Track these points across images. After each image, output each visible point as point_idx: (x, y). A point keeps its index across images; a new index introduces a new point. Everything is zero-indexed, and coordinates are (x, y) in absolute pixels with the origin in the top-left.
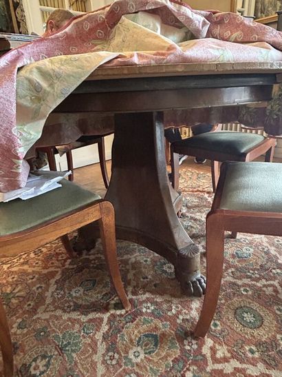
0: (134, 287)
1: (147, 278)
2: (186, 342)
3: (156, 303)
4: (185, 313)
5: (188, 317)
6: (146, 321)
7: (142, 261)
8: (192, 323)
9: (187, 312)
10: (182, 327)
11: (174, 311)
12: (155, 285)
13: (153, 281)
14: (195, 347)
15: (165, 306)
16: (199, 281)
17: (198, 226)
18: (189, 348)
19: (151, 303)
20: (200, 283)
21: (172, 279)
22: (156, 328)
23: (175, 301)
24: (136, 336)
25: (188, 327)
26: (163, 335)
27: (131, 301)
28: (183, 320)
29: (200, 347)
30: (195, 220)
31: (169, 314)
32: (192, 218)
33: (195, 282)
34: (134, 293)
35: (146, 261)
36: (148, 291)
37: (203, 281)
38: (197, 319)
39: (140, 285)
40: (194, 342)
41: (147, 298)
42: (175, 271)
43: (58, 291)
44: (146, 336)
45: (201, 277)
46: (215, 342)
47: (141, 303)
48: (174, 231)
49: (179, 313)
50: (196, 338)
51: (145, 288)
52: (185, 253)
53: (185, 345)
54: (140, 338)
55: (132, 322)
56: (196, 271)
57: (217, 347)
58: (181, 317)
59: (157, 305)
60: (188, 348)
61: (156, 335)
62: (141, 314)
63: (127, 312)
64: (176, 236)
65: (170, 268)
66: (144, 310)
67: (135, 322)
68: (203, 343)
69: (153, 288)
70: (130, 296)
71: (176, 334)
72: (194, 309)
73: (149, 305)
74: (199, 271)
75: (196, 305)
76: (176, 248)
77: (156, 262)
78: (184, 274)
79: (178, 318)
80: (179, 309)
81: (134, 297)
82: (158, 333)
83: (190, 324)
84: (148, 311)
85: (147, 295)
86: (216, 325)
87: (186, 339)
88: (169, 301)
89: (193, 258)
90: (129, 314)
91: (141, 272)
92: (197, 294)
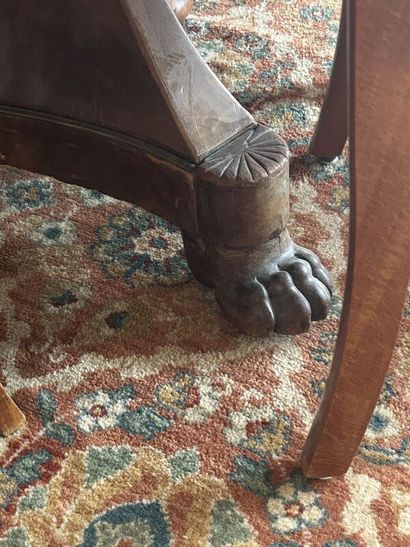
0: (25, 344)
1: (73, 300)
2: (275, 506)
3: (132, 388)
4: (253, 401)
5: (268, 414)
6: (101, 465)
7: (36, 237)
8: (288, 432)
9: (259, 396)
10: (247, 454)
11: (208, 405)
12: (114, 321)
13: (100, 308)
14: (314, 515)
15: (168, 392)
16: (293, 269)
17: (246, 61)
18: (289, 524)
19: (112, 391)
20: (299, 279)
21: (178, 286)
22: (150, 480)
23: (206, 364)
24: (73, 527)
25: (273, 448)
26: (184, 499)
27: (23, 399)
28: (250, 427)
29: (333, 511)
30: (230, 37)
31: (192, 416)
32: (213, 31)
33: (276, 277)
34: (29, 368)
35: (54, 233)
36: (90, 349)
37: (306, 268)
39: (47, 332)
40: (306, 499)
41: (91, 376)
42: (189, 252)
44: (115, 518)
45: (299, 255)
46: (385, 484)
47: (68, 399)
48: (169, 79)
49: (229, 405)
50: (308, 485)
51: (74, 341)
52: (223, 166)
53: (274, 518)
54: (91, 531)
55: (46, 478)
56: (276, 234)
57: (397, 496)
58: (239, 420)
59: (135, 394)
60: (285, 524)
61: (156, 507)
62: (78, 439)
63: (14, 446)
64: (181, 101)
65: (162, 244)
66: (86, 423)
67: (57, 478)
68: (344, 495)
69: (107, 331)
70: (15, 383)
71: (233, 485)
72: (285, 381)
73: (102, 398)
74: (286, 235)
75: (289, 361)
77: (97, 230)
78: (229, 254)
79: (229, 424)
80: (228, 392)
81: (34, 383)
82: (162, 496)
83: (279, 437)
84: (104, 423)
85: (88, 364)
86: (380, 423)
87: (275, 495)
88: (182, 371)
90: (26, 453)
91: (40, 279)
92: (292, 321)
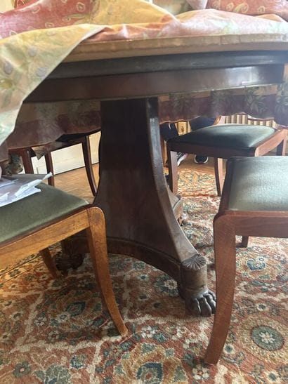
0: (131, 309)
1: (145, 297)
2: (195, 371)
3: (158, 327)
4: (192, 336)
5: (196, 341)
6: (146, 349)
7: (139, 278)
8: (202, 348)
9: (194, 335)
10: (189, 352)
11: (179, 335)
12: (156, 305)
13: (153, 301)
14: (206, 376)
15: (168, 329)
16: (207, 297)
17: (202, 235)
18: (199, 378)
19: (152, 327)
20: (209, 300)
21: (176, 297)
22: (159, 356)
23: (180, 323)
24: (136, 367)
25: (196, 352)
26: (168, 364)
27: (128, 325)
28: (190, 344)
29: (212, 375)
30: (199, 228)
31: (174, 338)
32: (194, 226)
33: (202, 299)
34: (131, 316)
35: (143, 278)
36: (148, 313)
37: (211, 297)
38: (207, 343)
39: (137, 306)
40: (205, 370)
41: (147, 321)
42: (179, 288)
43: (40, 318)
44: (148, 366)
45: (209, 293)
46: (229, 369)
47: (140, 327)
48: (175, 240)
49: (185, 336)
50: (205, 366)
51: (144, 309)
52: (189, 265)
53: (194, 375)
54: (140, 369)
55: (130, 350)
56: (203, 286)
57: (232, 374)
58: (188, 342)
59: (159, 329)
60: (197, 377)
61: (159, 365)
62: (141, 340)
63: (123, 338)
64: (178, 246)
65: (172, 284)
66: (144, 335)
67: (133, 350)
68: (216, 371)
69: (153, 308)
70: (126, 320)
71: (183, 361)
72: (203, 331)
73: (149, 328)
74: (206, 287)
75: (205, 326)
76: (178, 260)
77: (155, 278)
78: (190, 290)
79: (184, 342)
80: (185, 332)
81: (131, 321)
82: (162, 361)
83: (199, 349)
84: (149, 336)
85: (147, 317)
86: (229, 349)
87: (195, 367)
88: (172, 324)
89: (199, 271)
90: (126, 341)
91: (138, 290)
92: (205, 313)
